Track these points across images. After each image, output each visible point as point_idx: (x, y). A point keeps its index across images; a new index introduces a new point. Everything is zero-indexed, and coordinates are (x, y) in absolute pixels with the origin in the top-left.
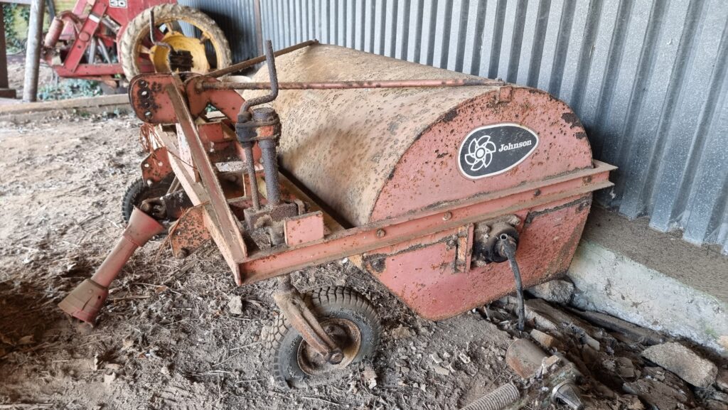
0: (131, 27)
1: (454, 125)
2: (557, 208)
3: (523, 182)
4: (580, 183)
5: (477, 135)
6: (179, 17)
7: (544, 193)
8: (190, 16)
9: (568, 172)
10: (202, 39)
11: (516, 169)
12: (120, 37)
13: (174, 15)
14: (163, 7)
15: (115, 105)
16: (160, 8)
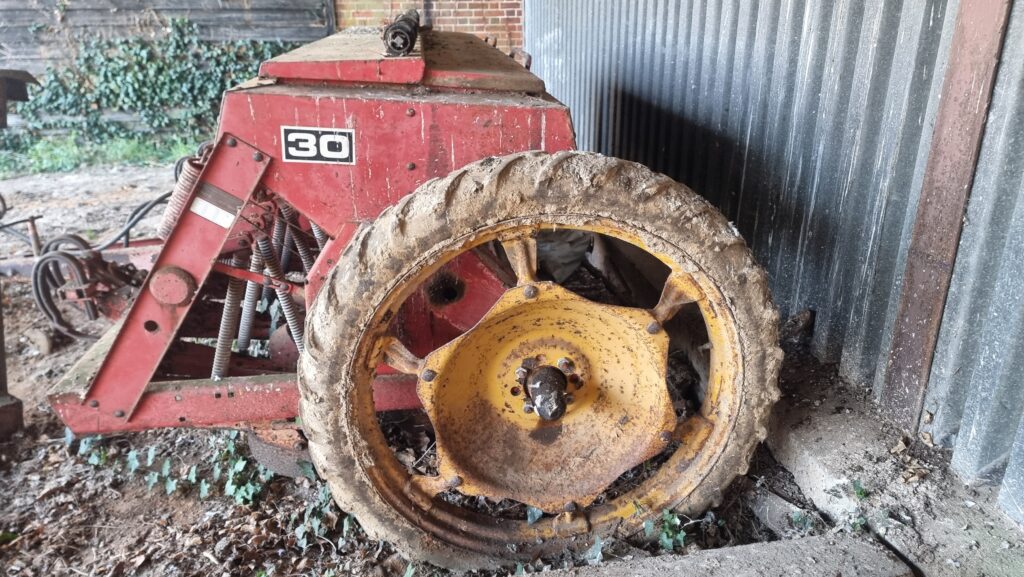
10: (663, 309)
13: (550, 208)
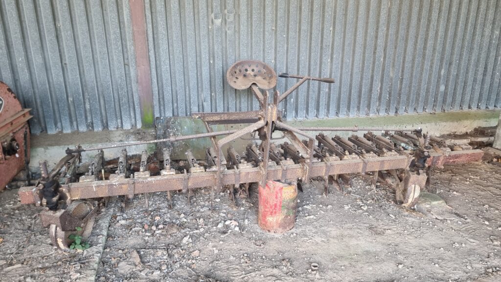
2: (19, 130)
3: (5, 120)
4: (22, 118)
7: (14, 123)
9: (17, 114)
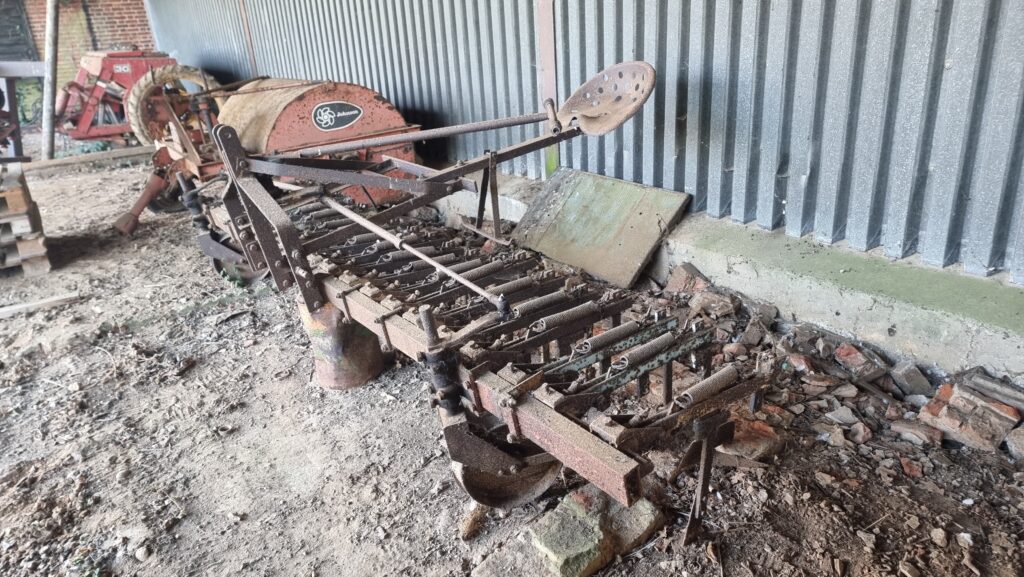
0: (136, 89)
1: (305, 102)
5: (321, 107)
6: (180, 76)
8: (190, 74)
11: (352, 127)
12: (126, 99)
13: (175, 74)
14: (164, 69)
15: (127, 157)
16: (161, 69)
